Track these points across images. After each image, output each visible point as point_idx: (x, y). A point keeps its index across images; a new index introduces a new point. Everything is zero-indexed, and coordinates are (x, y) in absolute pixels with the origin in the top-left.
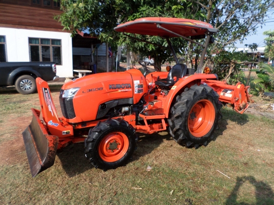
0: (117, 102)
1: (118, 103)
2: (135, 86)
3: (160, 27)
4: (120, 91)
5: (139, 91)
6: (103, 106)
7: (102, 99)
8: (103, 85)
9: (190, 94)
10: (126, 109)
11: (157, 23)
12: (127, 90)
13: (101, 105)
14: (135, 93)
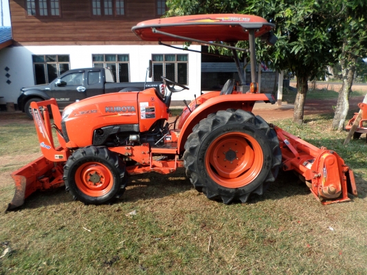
0: (117, 127)
1: (119, 129)
2: (141, 109)
3: (157, 31)
4: (119, 115)
5: (147, 116)
6: (99, 131)
7: (98, 123)
8: (98, 107)
9: (208, 123)
10: (133, 137)
11: (153, 27)
12: (129, 114)
13: (97, 130)
14: (142, 118)
